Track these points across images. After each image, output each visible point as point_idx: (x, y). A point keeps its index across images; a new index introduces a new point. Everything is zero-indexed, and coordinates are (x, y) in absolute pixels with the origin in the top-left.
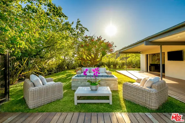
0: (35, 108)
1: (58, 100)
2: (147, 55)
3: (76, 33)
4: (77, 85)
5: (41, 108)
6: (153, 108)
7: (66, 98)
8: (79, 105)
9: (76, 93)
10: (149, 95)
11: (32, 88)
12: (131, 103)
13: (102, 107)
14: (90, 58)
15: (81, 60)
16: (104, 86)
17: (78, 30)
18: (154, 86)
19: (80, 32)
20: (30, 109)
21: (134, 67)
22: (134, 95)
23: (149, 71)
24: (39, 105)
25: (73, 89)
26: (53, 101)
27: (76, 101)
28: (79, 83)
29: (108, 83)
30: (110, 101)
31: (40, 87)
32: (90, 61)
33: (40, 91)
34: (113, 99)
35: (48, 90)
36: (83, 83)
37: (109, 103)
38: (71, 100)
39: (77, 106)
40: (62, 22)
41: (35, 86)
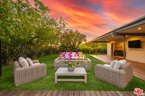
0: (21, 86)
1: (42, 79)
2: (112, 44)
3: (60, 26)
4: (59, 66)
5: (26, 85)
6: (122, 86)
7: (48, 77)
8: (59, 83)
9: (56, 73)
10: (118, 76)
11: (19, 69)
12: (103, 81)
13: (79, 85)
14: (69, 46)
15: (63, 47)
16: (80, 67)
17: (61, 25)
18: (123, 67)
19: (62, 26)
20: (16, 87)
21: (102, 53)
22: (105, 75)
23: (113, 55)
24: (25, 83)
25: (55, 69)
26: (37, 79)
27: (56, 80)
28: (60, 64)
29: (83, 65)
30: (85, 80)
31: (26, 67)
32: (70, 48)
33: (26, 71)
34: (88, 78)
35: (32, 70)
36: (63, 64)
37: (84, 82)
38: (53, 79)
39: (57, 84)
40: (49, 18)
41: (21, 67)
